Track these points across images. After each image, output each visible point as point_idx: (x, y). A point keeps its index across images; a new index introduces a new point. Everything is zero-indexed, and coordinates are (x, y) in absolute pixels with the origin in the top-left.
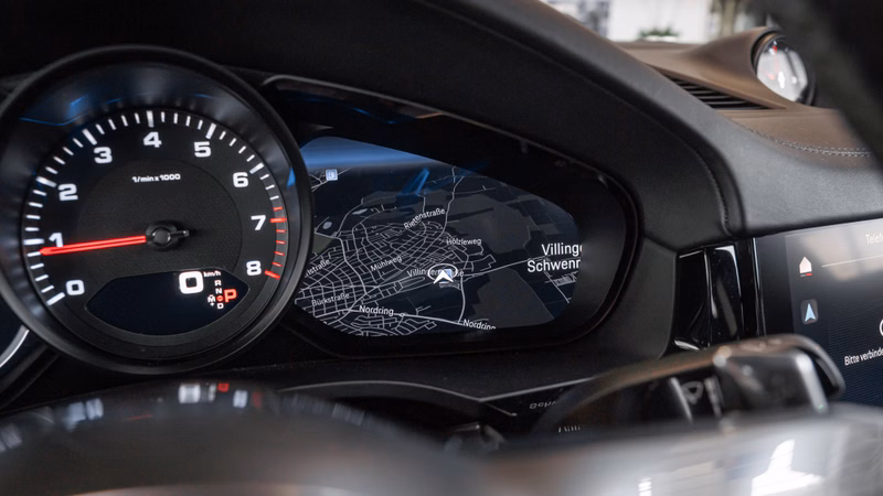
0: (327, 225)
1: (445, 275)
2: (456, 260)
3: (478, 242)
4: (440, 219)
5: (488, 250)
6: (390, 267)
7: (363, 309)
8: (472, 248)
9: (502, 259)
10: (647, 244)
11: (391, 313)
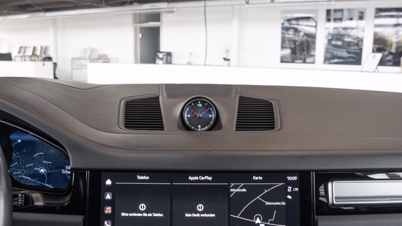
0: (18, 153)
1: (42, 171)
2: (45, 166)
3: (51, 163)
5: (53, 165)
6: (30, 166)
7: (24, 177)
8: (49, 164)
9: (56, 168)
11: (30, 179)
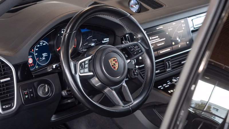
1: (93, 44)
2: (94, 42)
4: (91, 37)
5: (97, 40)
6: (86, 44)
9: (99, 41)
10: (117, 37)
